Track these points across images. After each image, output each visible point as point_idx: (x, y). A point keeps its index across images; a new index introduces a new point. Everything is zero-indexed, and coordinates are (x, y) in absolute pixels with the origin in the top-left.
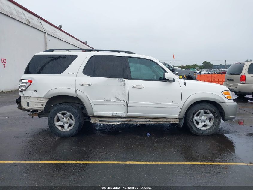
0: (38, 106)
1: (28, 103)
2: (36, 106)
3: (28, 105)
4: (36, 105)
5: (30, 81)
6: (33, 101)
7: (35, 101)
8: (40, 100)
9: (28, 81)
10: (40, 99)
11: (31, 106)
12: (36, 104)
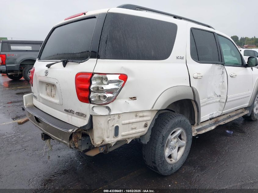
0: (137, 131)
1: (117, 128)
2: (134, 131)
3: (116, 134)
4: (132, 129)
5: (124, 77)
6: (127, 121)
7: (131, 121)
8: (141, 117)
9: (120, 78)
10: (141, 114)
11: (123, 133)
12: (134, 126)
